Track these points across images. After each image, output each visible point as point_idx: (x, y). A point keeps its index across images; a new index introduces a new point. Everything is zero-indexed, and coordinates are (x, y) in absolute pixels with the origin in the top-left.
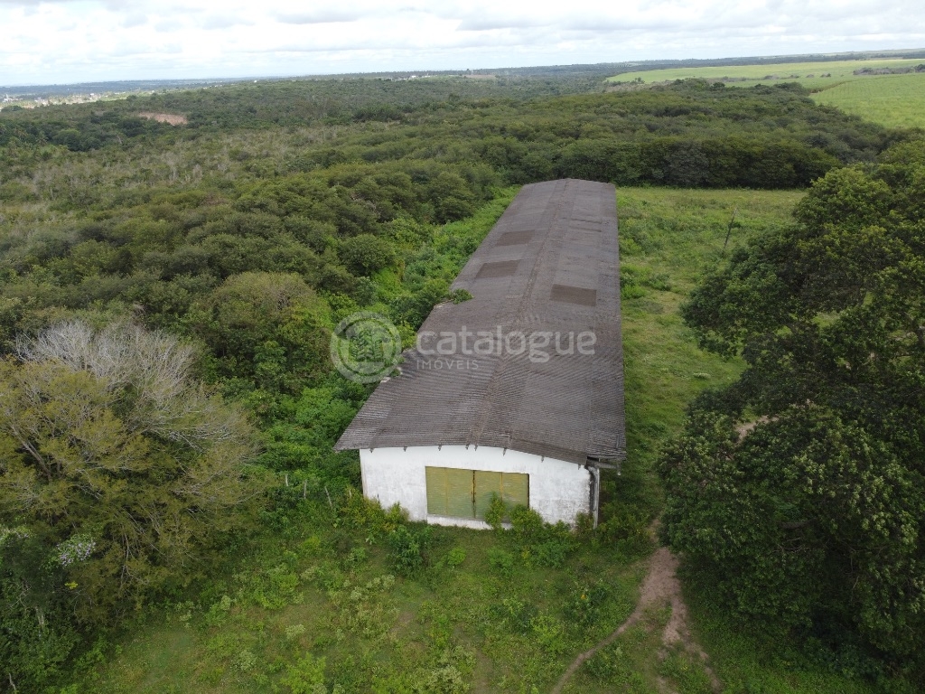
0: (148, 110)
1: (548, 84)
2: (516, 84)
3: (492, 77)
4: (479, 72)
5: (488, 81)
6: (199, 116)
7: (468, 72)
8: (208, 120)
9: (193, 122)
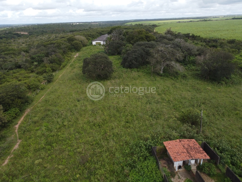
0: (18, 31)
1: (111, 25)
2: (103, 25)
3: (97, 23)
4: (94, 22)
5: (97, 25)
6: (31, 33)
7: (91, 22)
8: (34, 33)
9: (30, 34)
